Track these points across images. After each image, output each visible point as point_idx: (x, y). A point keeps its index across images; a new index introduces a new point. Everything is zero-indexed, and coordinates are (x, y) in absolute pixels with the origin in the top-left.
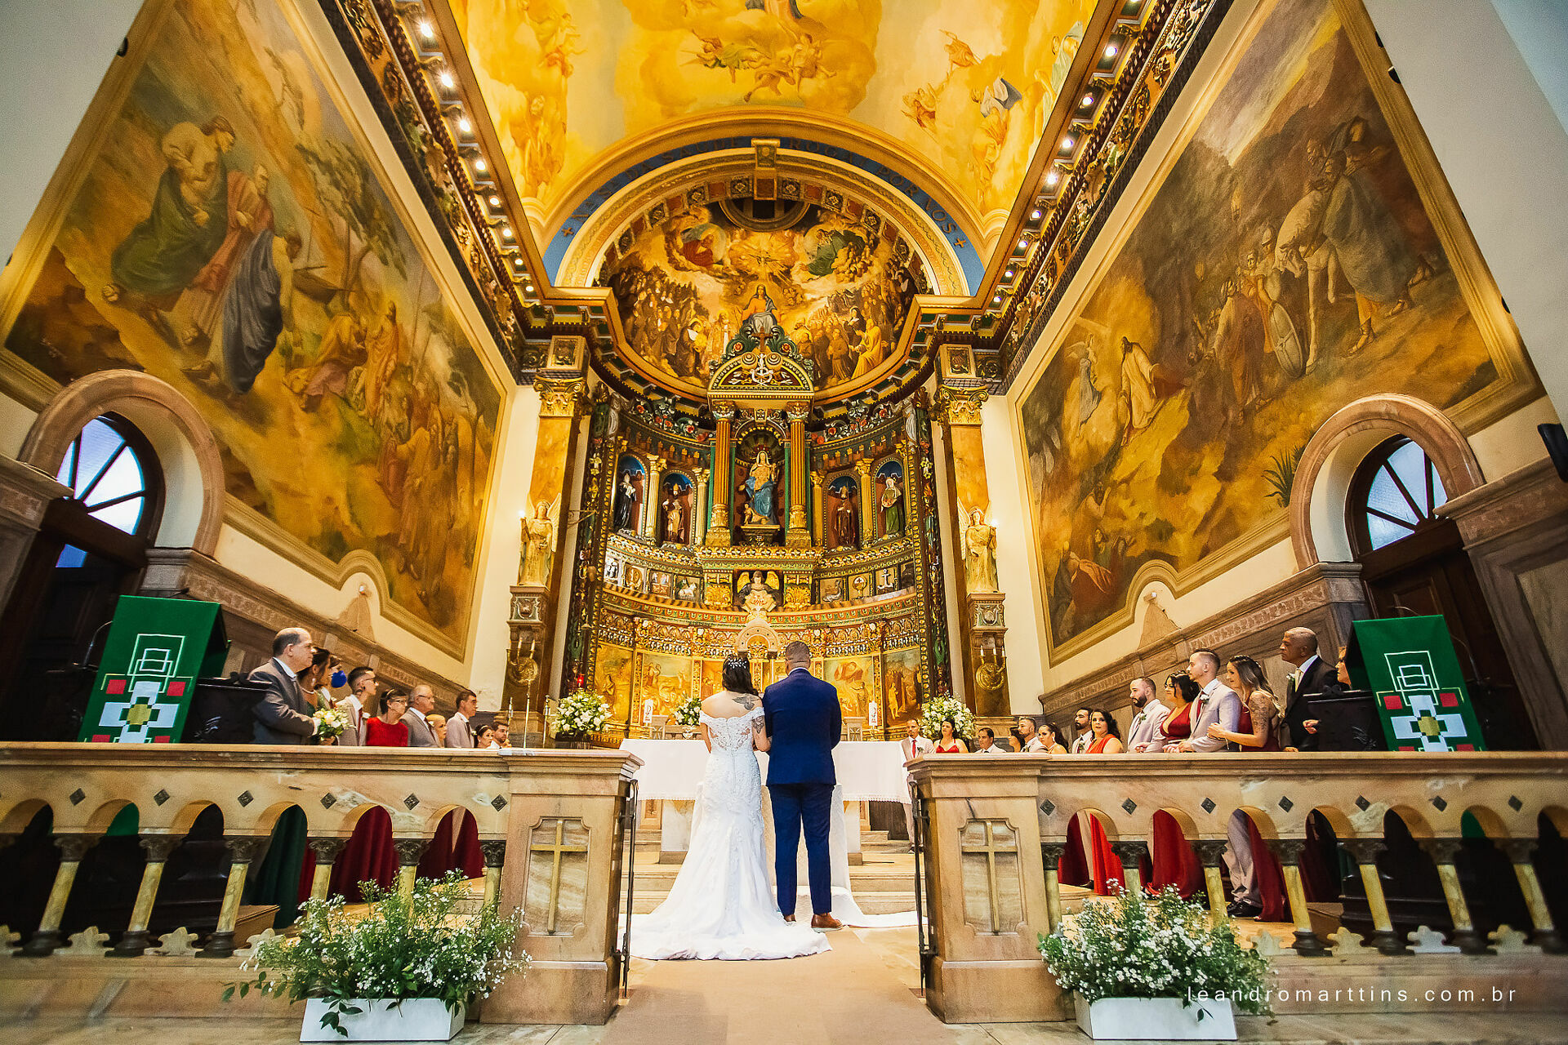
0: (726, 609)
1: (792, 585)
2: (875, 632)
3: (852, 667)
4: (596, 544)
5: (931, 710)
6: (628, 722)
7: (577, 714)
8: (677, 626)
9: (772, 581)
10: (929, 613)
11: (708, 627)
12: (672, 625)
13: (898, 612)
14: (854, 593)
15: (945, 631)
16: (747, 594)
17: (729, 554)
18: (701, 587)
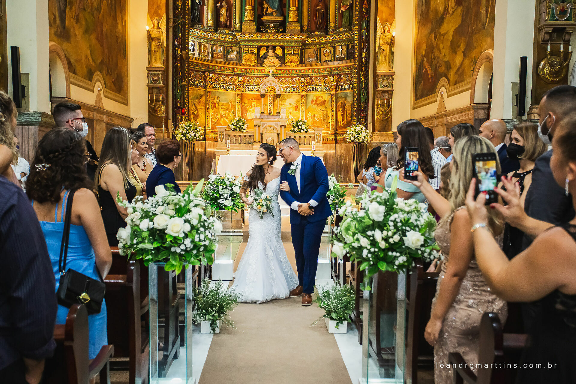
0: (254, 66)
1: (290, 54)
2: (333, 81)
3: (320, 98)
4: (183, 35)
5: (350, 131)
6: (205, 127)
7: (188, 132)
8: (228, 75)
9: (279, 52)
10: (359, 76)
11: (244, 75)
12: (224, 75)
13: (345, 71)
14: (324, 58)
15: (367, 85)
16: (265, 58)
17: (255, 37)
18: (240, 53)
